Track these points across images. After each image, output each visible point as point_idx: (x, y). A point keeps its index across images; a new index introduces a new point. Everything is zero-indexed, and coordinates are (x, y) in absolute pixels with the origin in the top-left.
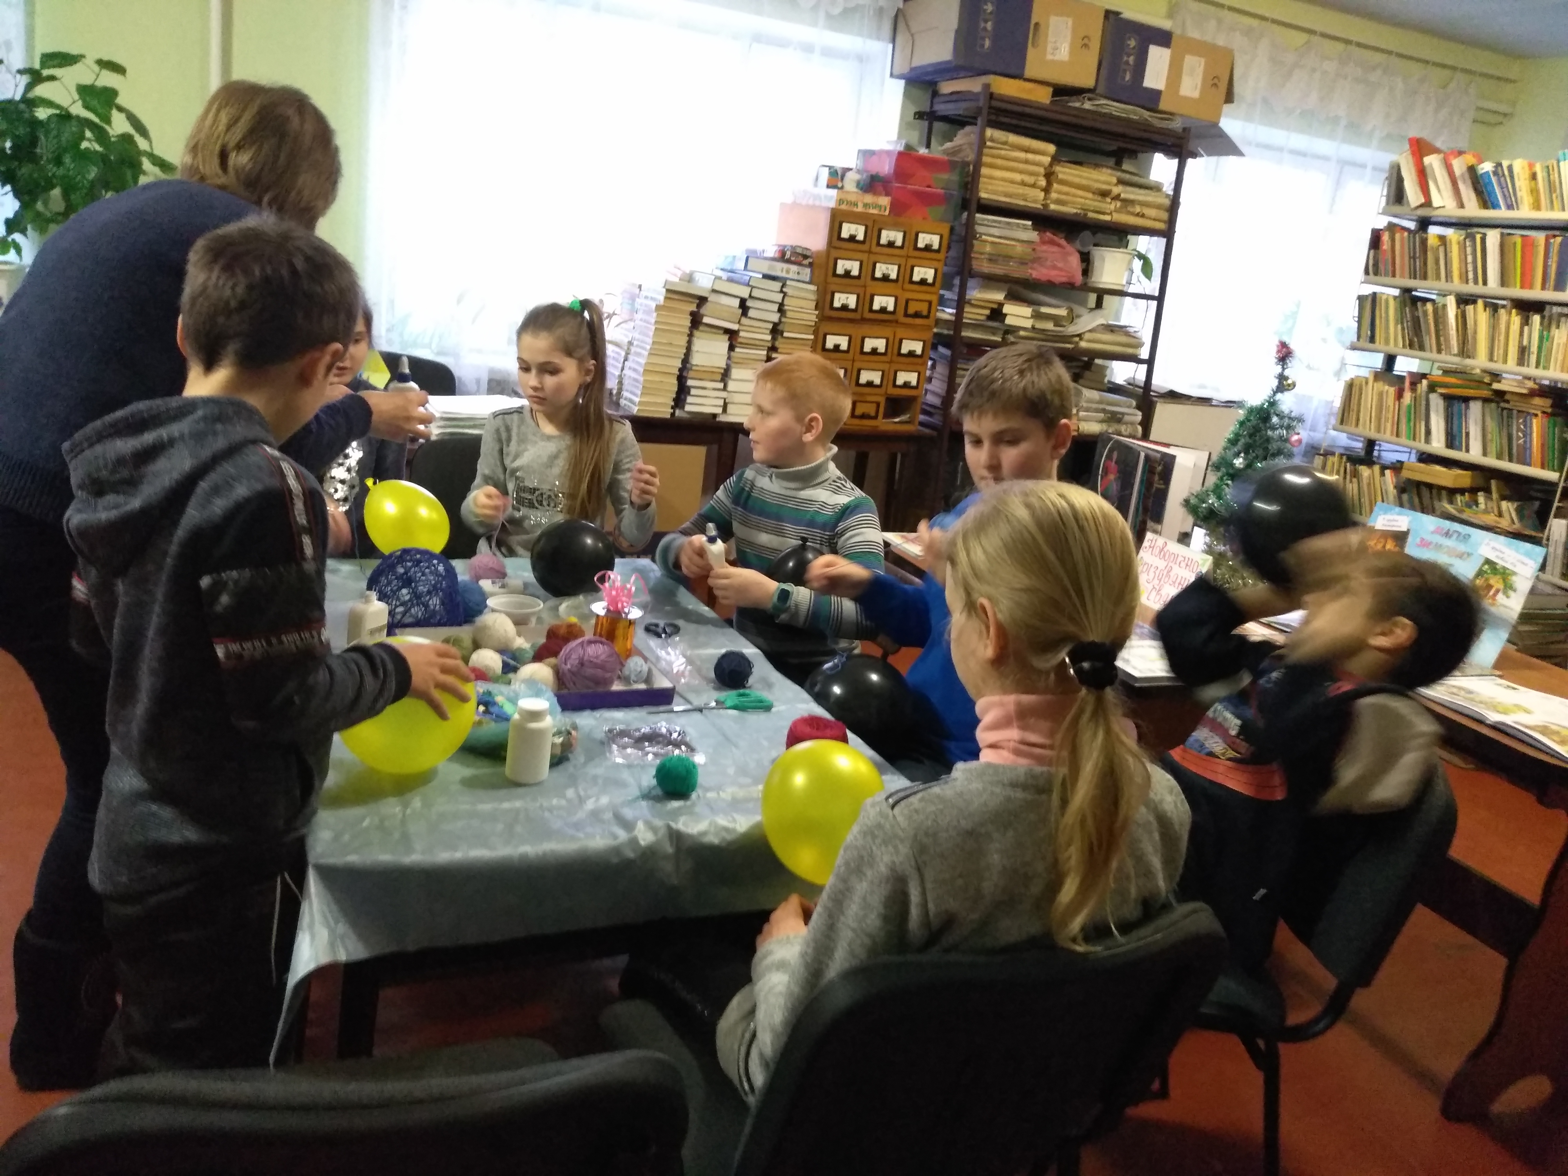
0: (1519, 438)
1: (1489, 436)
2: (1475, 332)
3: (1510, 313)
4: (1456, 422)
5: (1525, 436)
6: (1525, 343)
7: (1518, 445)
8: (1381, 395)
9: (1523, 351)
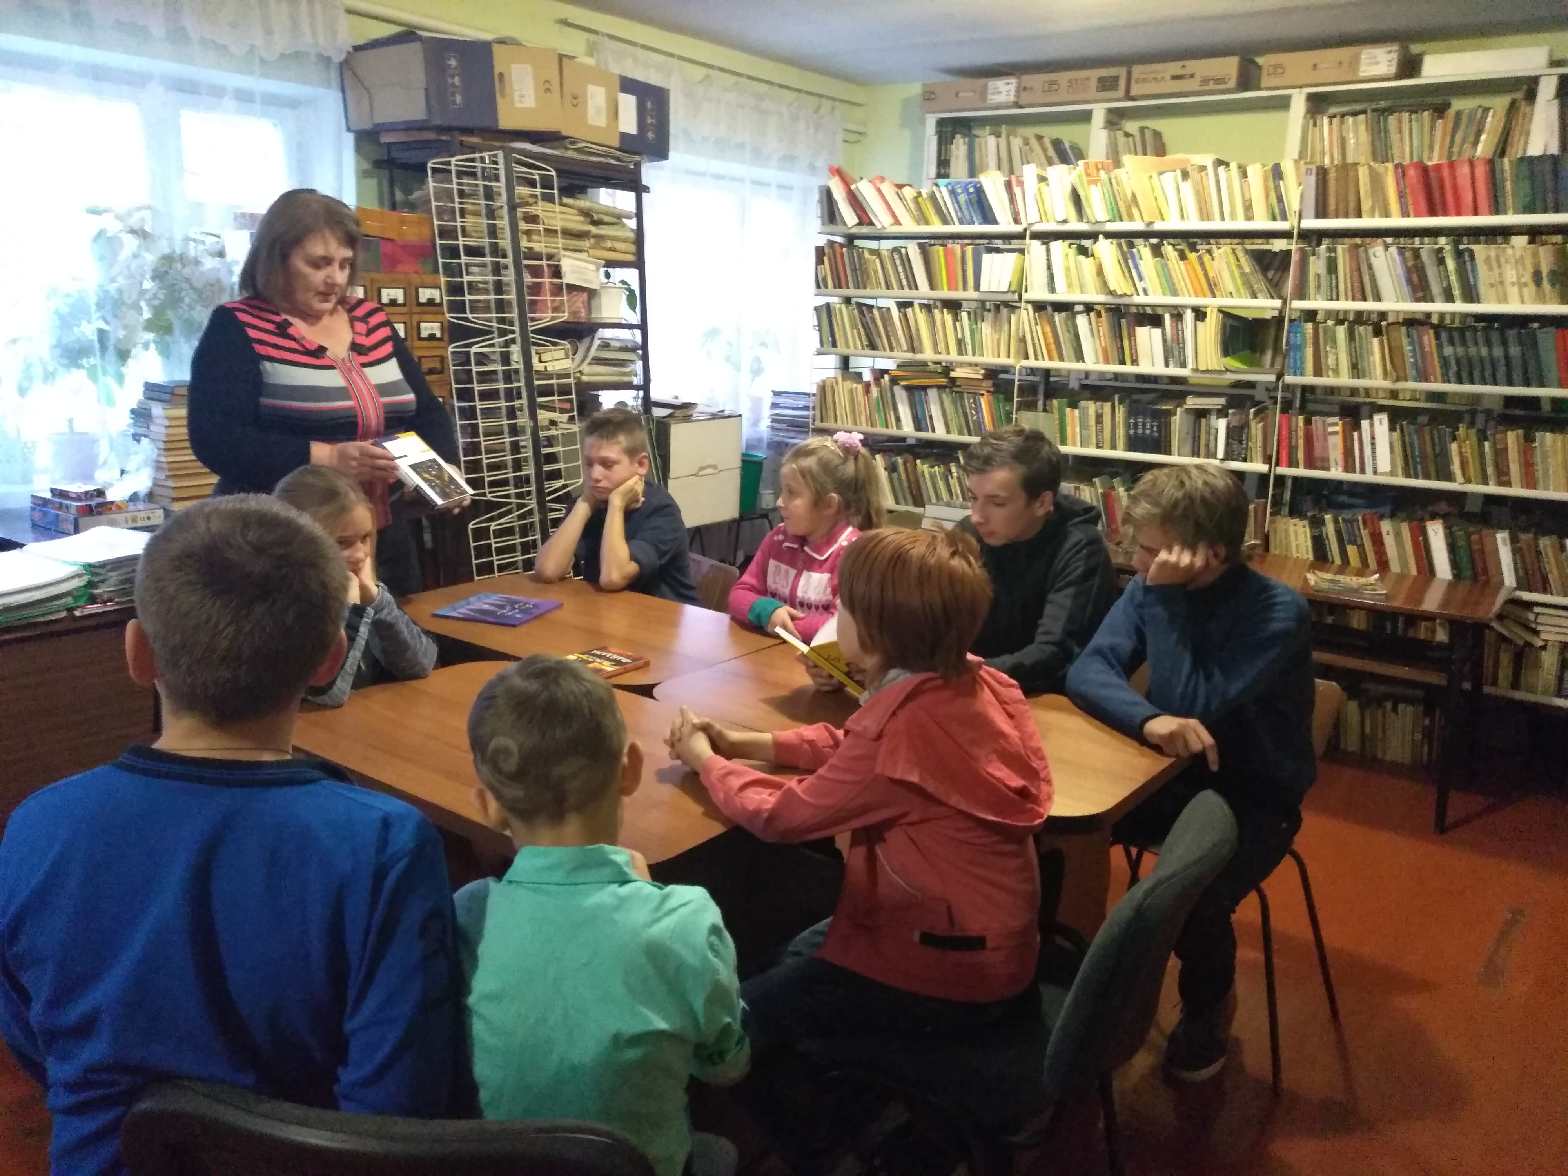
0: (972, 415)
1: (949, 417)
2: (918, 330)
3: (942, 312)
4: (918, 408)
5: (977, 413)
6: (960, 336)
7: (974, 422)
8: (851, 392)
9: (960, 343)
